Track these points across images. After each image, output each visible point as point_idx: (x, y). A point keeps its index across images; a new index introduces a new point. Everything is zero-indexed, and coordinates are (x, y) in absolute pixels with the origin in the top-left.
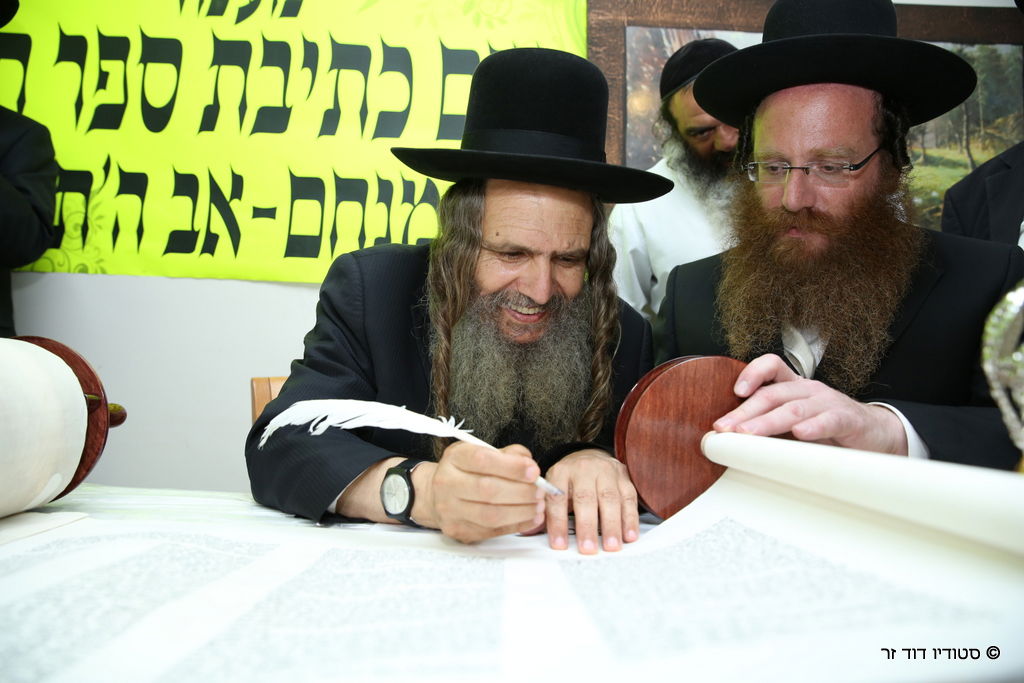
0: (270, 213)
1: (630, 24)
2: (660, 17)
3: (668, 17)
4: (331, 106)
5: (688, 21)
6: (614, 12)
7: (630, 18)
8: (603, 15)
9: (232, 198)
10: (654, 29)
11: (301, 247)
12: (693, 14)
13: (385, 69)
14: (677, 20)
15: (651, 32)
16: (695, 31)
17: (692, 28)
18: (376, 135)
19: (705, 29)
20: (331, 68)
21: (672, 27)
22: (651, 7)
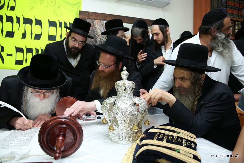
0: (11, 55)
1: (87, 18)
2: (93, 17)
3: (95, 17)
4: (24, 32)
5: (99, 18)
6: (84, 16)
7: (87, 17)
8: (82, 16)
9: (1, 51)
10: (92, 20)
11: (19, 62)
12: (100, 17)
13: (36, 24)
14: (97, 18)
15: (91, 20)
16: (100, 21)
17: (99, 20)
18: (35, 39)
19: (102, 20)
20: (23, 24)
21: (95, 20)
22: (91, 15)
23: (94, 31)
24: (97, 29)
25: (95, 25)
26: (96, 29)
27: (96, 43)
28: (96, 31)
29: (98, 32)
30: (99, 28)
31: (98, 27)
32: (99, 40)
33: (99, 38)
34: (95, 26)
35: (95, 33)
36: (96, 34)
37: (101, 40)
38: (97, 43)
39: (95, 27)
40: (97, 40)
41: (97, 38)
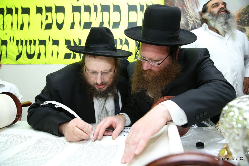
4: (101, 21)
13: (114, 11)
18: (113, 28)
20: (101, 12)
23: (185, 12)
24: (188, 9)
25: (185, 3)
26: (186, 8)
27: (187, 27)
28: (187, 12)
29: (190, 12)
30: (191, 7)
31: (189, 5)
32: (192, 22)
33: (191, 21)
34: (185, 5)
35: (186, 14)
36: (188, 15)
37: (194, 23)
38: (190, 27)
39: (186, 7)
40: (189, 23)
41: (189, 20)
